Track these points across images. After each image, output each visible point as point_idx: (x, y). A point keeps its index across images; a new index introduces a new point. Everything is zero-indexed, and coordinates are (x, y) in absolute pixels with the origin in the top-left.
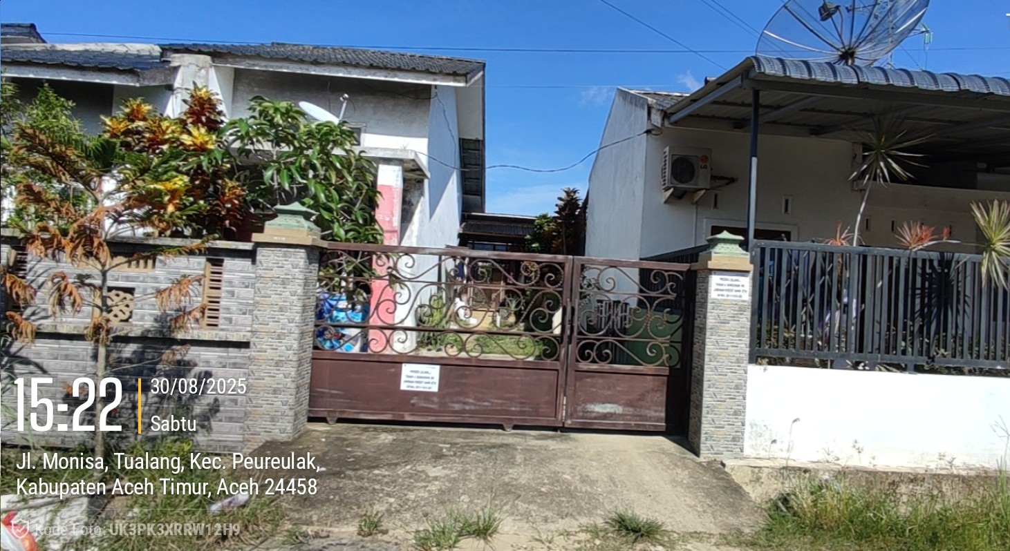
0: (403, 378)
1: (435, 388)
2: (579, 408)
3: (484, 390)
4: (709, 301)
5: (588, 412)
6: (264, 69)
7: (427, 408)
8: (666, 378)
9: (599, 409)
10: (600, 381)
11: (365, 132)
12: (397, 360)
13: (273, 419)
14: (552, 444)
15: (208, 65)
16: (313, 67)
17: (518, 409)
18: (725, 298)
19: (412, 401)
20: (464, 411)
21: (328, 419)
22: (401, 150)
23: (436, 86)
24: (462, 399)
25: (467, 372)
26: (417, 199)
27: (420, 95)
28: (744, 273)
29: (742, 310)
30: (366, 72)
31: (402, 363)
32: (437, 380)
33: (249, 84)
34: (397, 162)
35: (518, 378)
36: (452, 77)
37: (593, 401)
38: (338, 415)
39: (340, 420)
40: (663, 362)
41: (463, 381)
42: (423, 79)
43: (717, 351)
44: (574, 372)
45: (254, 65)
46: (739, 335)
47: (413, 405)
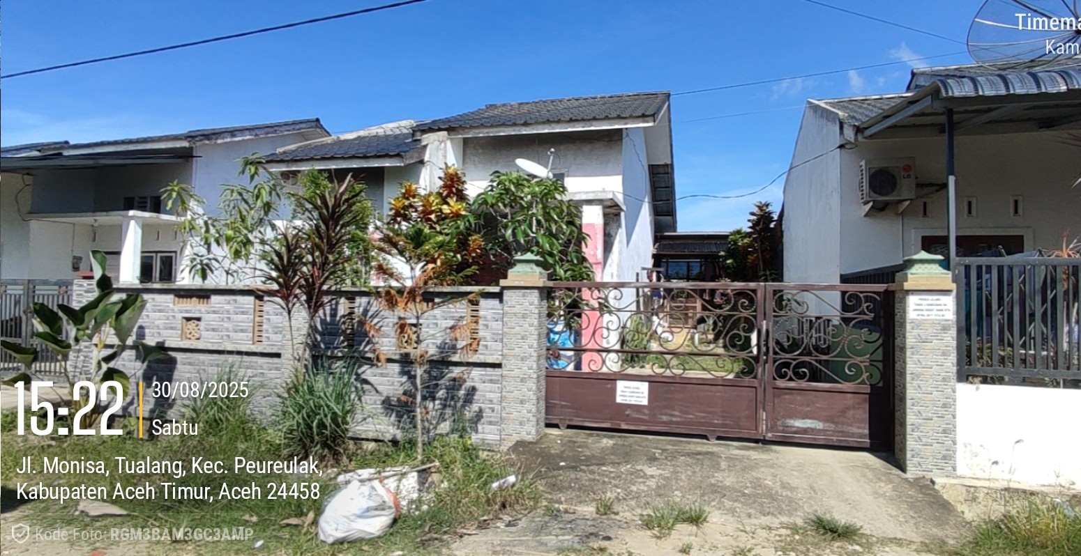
0: (619, 392)
1: (645, 402)
2: (779, 423)
3: (688, 405)
4: (908, 321)
5: (787, 427)
6: (486, 135)
7: (639, 418)
8: (867, 396)
9: (799, 423)
10: (799, 398)
11: (568, 176)
12: (613, 377)
13: (521, 424)
14: (754, 455)
15: (445, 139)
16: (524, 128)
17: (720, 422)
18: (926, 317)
19: (627, 413)
20: (671, 422)
21: (560, 425)
22: (601, 192)
23: (627, 129)
24: (669, 411)
25: (672, 389)
26: (615, 230)
27: (614, 138)
28: (946, 292)
29: (945, 329)
30: (566, 125)
31: (616, 380)
32: (646, 394)
34: (598, 202)
35: (718, 394)
36: (641, 119)
37: (791, 418)
38: (568, 423)
39: (569, 427)
40: (863, 380)
41: (669, 396)
42: (616, 124)
43: (919, 369)
44: (772, 390)
45: (479, 133)
46: (944, 354)
47: (628, 415)
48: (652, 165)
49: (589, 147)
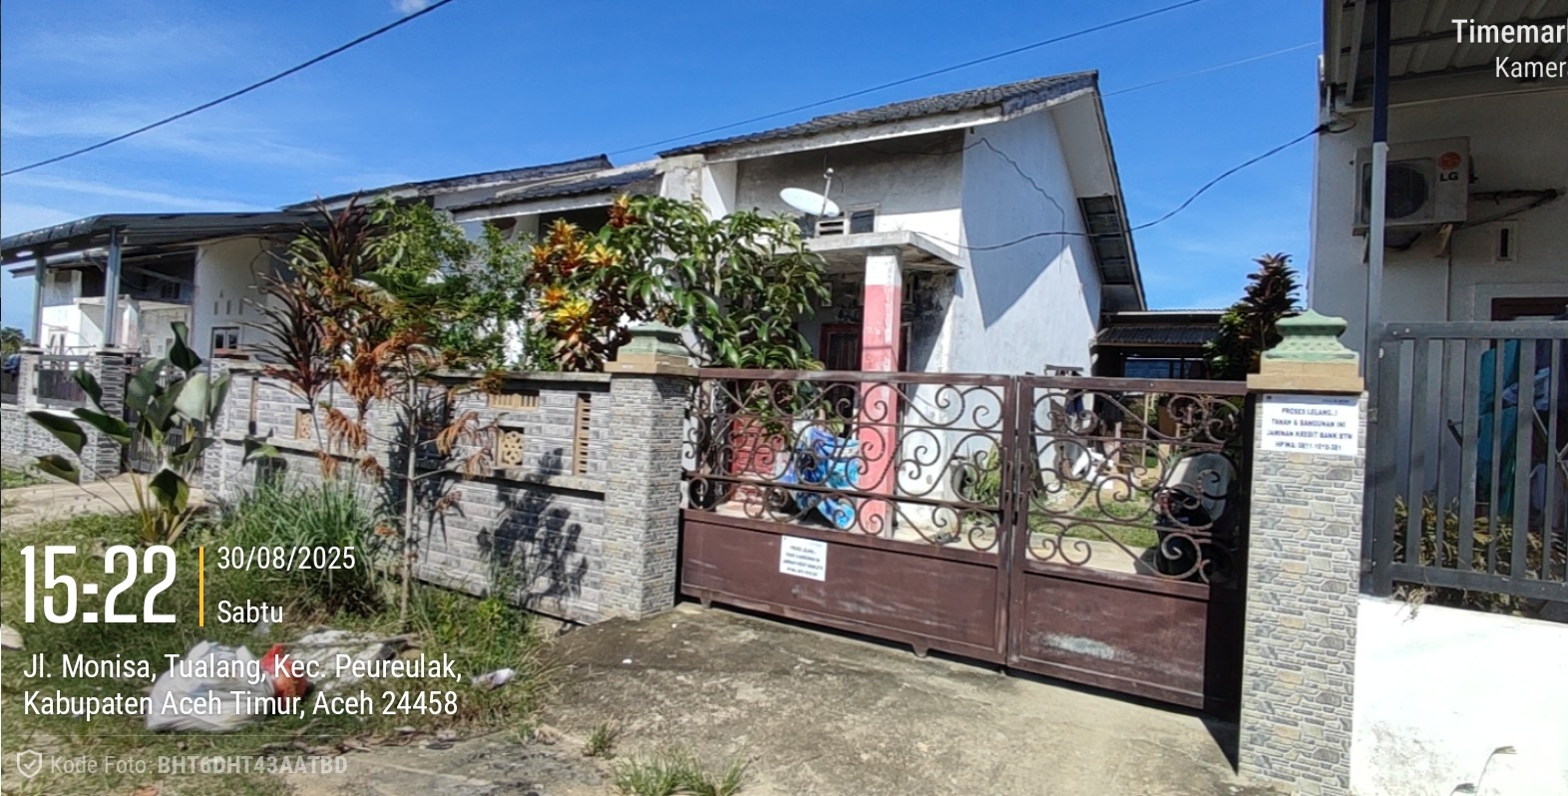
0: (783, 557)
1: (820, 576)
2: (1033, 638)
3: (886, 587)
4: (1257, 456)
5: (1048, 647)
7: (811, 603)
8: (1205, 605)
9: (1068, 643)
10: (1071, 595)
11: (879, 214)
12: (774, 529)
13: (623, 590)
15: (700, 165)
16: (807, 141)
17: (935, 624)
18: (1297, 450)
19: (794, 591)
20: (858, 615)
21: (702, 600)
22: (892, 233)
23: (972, 129)
24: (855, 596)
25: (863, 557)
26: (947, 299)
27: (948, 146)
28: (1345, 396)
29: (1337, 473)
31: (781, 534)
32: (823, 563)
33: (751, 178)
35: (934, 574)
36: (981, 112)
37: (1056, 631)
38: (712, 598)
39: (714, 604)
40: (1197, 573)
41: (858, 569)
43: (1276, 560)
44: (1021, 574)
46: (1333, 530)
47: (795, 596)
48: (1085, 199)
49: (913, 165)
